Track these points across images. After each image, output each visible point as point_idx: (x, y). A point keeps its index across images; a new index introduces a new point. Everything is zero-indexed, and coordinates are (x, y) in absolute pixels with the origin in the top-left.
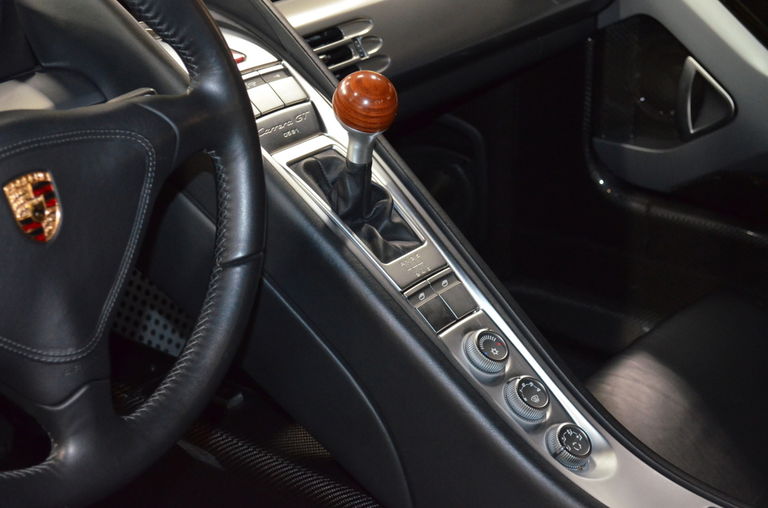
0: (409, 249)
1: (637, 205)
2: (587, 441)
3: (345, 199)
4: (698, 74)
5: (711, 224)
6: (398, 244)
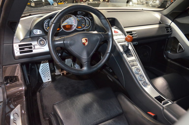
0: (131, 57)
1: (169, 60)
2: (147, 83)
3: (125, 49)
4: (180, 45)
5: (178, 64)
6: (130, 56)
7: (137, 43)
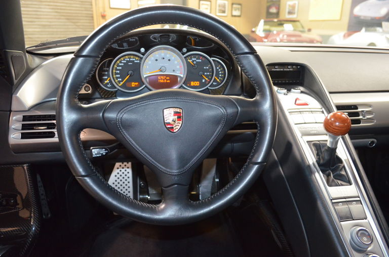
0: (342, 185)
3: (323, 158)
6: (340, 182)
7: (373, 142)
